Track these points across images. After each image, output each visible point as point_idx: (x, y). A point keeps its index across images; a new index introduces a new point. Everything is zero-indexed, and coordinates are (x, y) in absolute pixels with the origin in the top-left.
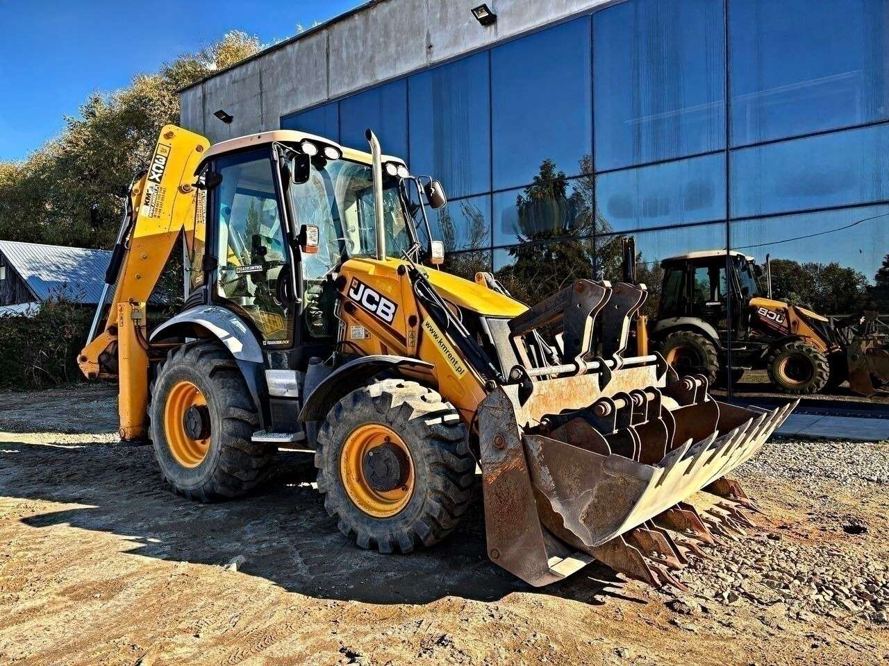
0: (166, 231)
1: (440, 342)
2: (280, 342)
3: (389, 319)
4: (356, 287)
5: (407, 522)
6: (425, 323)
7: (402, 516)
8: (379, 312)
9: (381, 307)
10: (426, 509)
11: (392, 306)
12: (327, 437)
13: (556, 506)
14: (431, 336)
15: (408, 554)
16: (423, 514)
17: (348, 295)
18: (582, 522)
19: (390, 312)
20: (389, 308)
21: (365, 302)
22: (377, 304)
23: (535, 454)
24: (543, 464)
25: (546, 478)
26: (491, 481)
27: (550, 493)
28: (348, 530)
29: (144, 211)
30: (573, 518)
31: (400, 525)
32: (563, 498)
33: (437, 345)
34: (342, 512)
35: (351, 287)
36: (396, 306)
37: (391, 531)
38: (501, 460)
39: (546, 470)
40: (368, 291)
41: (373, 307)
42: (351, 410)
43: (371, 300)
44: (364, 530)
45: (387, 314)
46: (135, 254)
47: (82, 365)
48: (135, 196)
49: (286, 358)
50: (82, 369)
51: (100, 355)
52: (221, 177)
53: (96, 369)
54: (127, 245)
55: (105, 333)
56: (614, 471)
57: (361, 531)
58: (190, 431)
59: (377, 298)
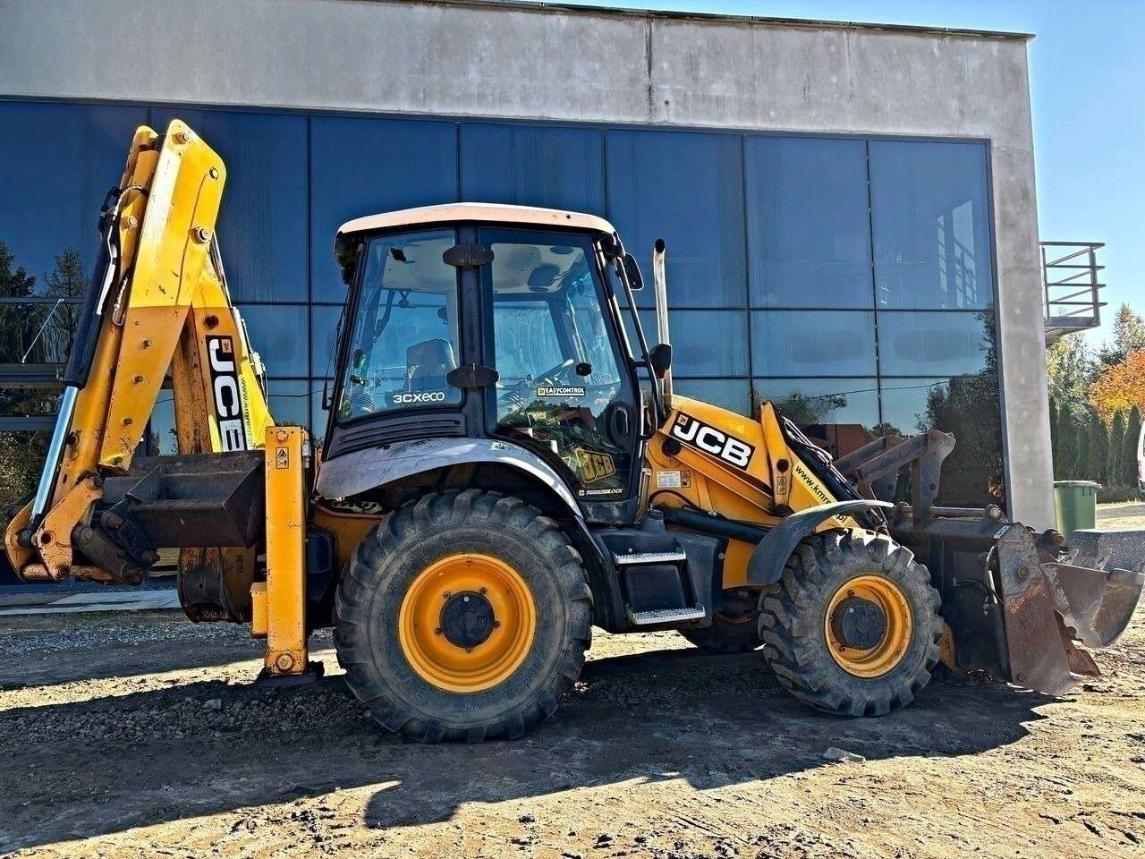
0: (172, 303)
1: (816, 488)
2: (608, 492)
3: (743, 463)
4: (684, 424)
5: (909, 673)
6: (795, 468)
7: (902, 669)
8: (725, 455)
9: (728, 449)
10: (928, 655)
11: (747, 451)
12: (810, 597)
13: (1069, 621)
15: (911, 706)
16: (924, 663)
17: (672, 432)
18: (1092, 629)
19: (744, 456)
20: (742, 451)
21: (700, 441)
22: (723, 445)
23: (1050, 579)
24: (1058, 587)
25: (1062, 599)
26: (1014, 611)
27: (1064, 611)
28: (839, 701)
30: (1085, 628)
31: (901, 678)
32: (1075, 610)
33: (813, 493)
34: (831, 680)
35: (676, 423)
36: (753, 449)
37: (892, 687)
38: (1024, 590)
39: (1061, 592)
40: (705, 430)
41: (716, 449)
42: (842, 563)
43: (710, 439)
44: (861, 695)
45: (739, 458)
46: (131, 339)
47: (46, 551)
48: (126, 230)
49: (616, 513)
50: (46, 559)
51: (74, 529)
52: (491, 256)
53: (67, 556)
54: (115, 318)
55: (83, 484)
56: (1116, 582)
57: (855, 697)
58: (461, 634)
59: (721, 438)
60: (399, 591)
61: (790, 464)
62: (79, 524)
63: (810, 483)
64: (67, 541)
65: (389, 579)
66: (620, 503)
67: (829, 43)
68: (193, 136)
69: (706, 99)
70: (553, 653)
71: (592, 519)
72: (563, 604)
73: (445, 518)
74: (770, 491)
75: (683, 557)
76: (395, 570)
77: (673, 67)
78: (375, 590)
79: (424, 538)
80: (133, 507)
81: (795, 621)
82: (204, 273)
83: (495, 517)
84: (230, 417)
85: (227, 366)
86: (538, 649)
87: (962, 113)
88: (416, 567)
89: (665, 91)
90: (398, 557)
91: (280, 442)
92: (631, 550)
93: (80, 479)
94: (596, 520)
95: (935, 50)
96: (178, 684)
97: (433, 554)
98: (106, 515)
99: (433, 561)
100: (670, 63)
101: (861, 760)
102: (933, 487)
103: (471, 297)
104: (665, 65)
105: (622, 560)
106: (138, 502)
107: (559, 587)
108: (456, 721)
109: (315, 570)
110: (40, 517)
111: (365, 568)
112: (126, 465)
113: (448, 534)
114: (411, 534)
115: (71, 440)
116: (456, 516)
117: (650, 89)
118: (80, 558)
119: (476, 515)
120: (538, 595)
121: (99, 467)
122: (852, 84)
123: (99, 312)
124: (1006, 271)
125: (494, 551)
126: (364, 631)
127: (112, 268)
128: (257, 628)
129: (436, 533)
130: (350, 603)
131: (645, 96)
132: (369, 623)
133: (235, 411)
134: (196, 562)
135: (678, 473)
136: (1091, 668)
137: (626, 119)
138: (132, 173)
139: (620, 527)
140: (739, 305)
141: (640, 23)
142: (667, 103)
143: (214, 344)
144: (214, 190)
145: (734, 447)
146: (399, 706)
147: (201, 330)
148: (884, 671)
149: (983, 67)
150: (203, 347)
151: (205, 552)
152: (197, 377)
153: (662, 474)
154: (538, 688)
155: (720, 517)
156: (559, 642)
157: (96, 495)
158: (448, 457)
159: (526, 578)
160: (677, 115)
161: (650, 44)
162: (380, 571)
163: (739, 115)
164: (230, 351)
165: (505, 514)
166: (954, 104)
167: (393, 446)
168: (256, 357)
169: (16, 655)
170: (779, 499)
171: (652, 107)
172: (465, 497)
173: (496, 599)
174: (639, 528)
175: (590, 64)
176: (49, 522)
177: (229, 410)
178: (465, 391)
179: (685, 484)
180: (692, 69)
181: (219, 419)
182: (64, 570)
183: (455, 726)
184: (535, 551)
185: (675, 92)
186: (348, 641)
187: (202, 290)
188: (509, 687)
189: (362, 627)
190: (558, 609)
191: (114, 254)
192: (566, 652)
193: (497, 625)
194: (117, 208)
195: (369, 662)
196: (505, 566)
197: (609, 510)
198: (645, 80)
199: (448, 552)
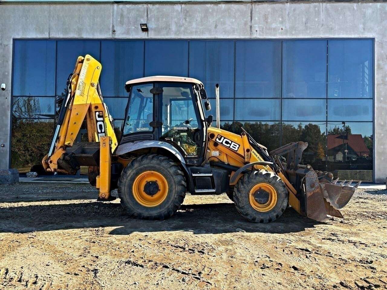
0: (85, 103)
1: (258, 158)
2: (193, 156)
3: (236, 149)
4: (220, 138)
5: (275, 212)
6: (252, 151)
7: (273, 210)
8: (231, 147)
9: (232, 145)
10: (282, 207)
11: (238, 146)
12: (244, 188)
13: (328, 200)
14: (255, 156)
15: (274, 222)
16: (281, 209)
17: (216, 140)
18: (336, 203)
19: (237, 147)
20: (236, 146)
21: (224, 143)
22: (230, 144)
23: (323, 187)
25: (326, 193)
26: (309, 196)
27: (327, 197)
28: (252, 218)
29: (78, 93)
30: (333, 203)
31: (273, 213)
32: (330, 197)
34: (250, 212)
35: (217, 137)
36: (239, 145)
37: (269, 215)
38: (313, 190)
39: (326, 191)
40: (225, 140)
41: (229, 145)
42: (255, 179)
43: (227, 142)
45: (235, 148)
46: (74, 112)
47: (51, 165)
48: (73, 85)
49: (195, 162)
50: (51, 167)
51: (58, 160)
52: (162, 91)
53: (56, 167)
54: (70, 108)
55: (60, 149)
56: (345, 190)
57: (257, 217)
58: (149, 192)
59: (230, 142)
60: (133, 180)
61: (250, 150)
62: (59, 159)
63: (257, 156)
64: (56, 163)
65: (130, 176)
66: (197, 160)
67: (315, 7)
68: (92, 59)
69: (270, 29)
70: (172, 198)
71: (188, 163)
72: (175, 186)
73: (145, 161)
74: (244, 158)
75: (211, 175)
76: (132, 174)
77: (259, 19)
78: (127, 179)
79: (139, 166)
80: (73, 155)
81: (239, 194)
82: (95, 95)
83: (158, 162)
84: (101, 132)
85: (101, 119)
86: (168, 197)
87: (364, 29)
88: (137, 174)
89: (256, 27)
90: (133, 171)
91: (104, 140)
92: (198, 172)
93: (60, 148)
94: (189, 164)
95: (355, 7)
96: (91, 202)
97: (142, 171)
98: (67, 157)
99: (142, 172)
100: (258, 18)
101: (243, 232)
102: (299, 159)
103: (157, 102)
104: (257, 18)
105: (194, 175)
106: (75, 154)
107: (174, 181)
108: (146, 214)
109: (114, 173)
110: (50, 157)
111: (125, 173)
112: (72, 145)
113: (146, 166)
114: (136, 165)
115: (58, 138)
116: (148, 161)
117: (251, 27)
118: (59, 167)
119: (153, 161)
120: (169, 183)
121: (65, 145)
122: (323, 20)
123: (66, 106)
124: (378, 85)
125: (158, 170)
126: (123, 189)
127: (69, 95)
128: (97, 187)
129: (143, 165)
130: (121, 182)
131: (249, 29)
132: (125, 187)
133: (103, 131)
134: (92, 170)
135: (218, 152)
136: (340, 216)
137: (242, 37)
138: (76, 69)
139: (197, 166)
140: (278, 97)
141: (249, 5)
142: (256, 31)
143: (97, 113)
144: (98, 73)
145: (234, 145)
146: (132, 209)
147: (93, 110)
148: (267, 211)
149: (373, 12)
150: (94, 114)
151: (94, 168)
152: (92, 122)
153: (213, 152)
154: (168, 207)
155: (228, 164)
156: (174, 196)
157: (64, 152)
158: (146, 146)
159: (166, 178)
160: (260, 35)
161: (252, 12)
162: (128, 174)
163: (281, 34)
164: (102, 115)
165: (161, 161)
166: (361, 26)
167: (135, 142)
168: (110, 116)
169: (58, 193)
170: (246, 160)
171: (252, 33)
172: (151, 156)
173: (160, 183)
174: (202, 166)
175: (231, 19)
176: (52, 158)
177: (101, 131)
178: (154, 128)
179: (220, 155)
180: (265, 19)
181: (98, 133)
182: (55, 170)
183: (146, 215)
184: (168, 171)
185: (259, 27)
186: (120, 191)
187: (94, 99)
188: (160, 206)
189: (123, 188)
190: (174, 187)
191: (70, 91)
192: (176, 198)
193: (159, 190)
194: (71, 79)
195: (125, 197)
196: (161, 175)
197: (193, 162)
198: (249, 24)
199: (146, 170)
